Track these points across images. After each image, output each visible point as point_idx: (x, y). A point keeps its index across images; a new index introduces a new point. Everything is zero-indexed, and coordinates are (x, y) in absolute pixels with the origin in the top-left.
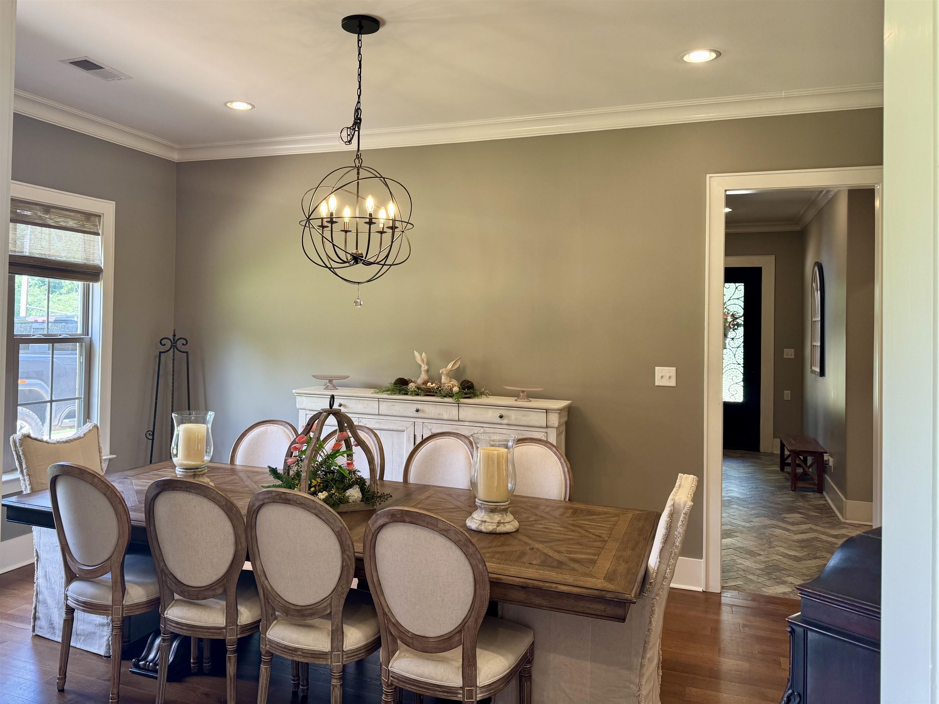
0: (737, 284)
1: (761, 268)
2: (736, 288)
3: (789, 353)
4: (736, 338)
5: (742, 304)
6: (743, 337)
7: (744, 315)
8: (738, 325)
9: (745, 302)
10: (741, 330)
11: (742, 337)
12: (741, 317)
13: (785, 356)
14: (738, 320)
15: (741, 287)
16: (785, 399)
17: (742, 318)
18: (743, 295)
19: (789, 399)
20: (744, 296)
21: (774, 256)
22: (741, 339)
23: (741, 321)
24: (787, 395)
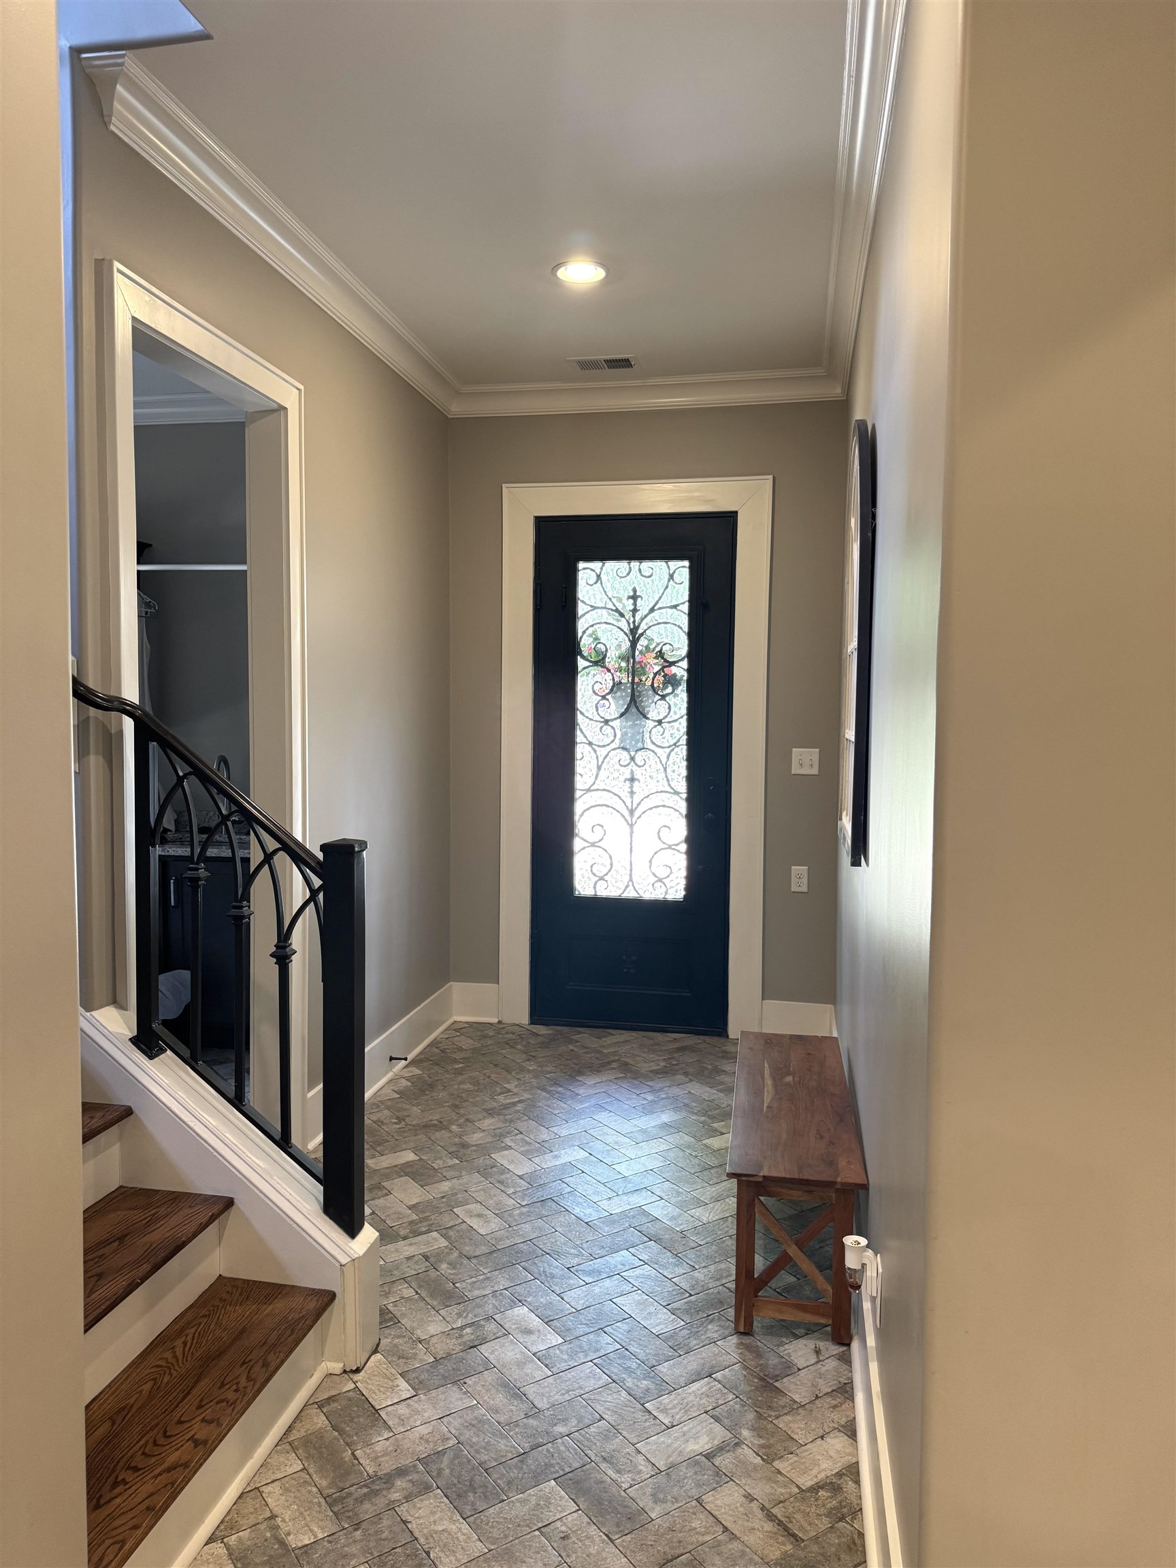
0: (674, 564)
1: (736, 512)
2: (671, 577)
3: (805, 761)
4: (666, 720)
5: (684, 621)
6: (685, 717)
7: (690, 656)
8: (672, 681)
9: (692, 615)
10: (680, 700)
11: (682, 717)
12: (682, 659)
13: (795, 769)
14: (674, 669)
15: (681, 569)
16: (794, 888)
17: (685, 664)
18: (686, 598)
19: (804, 889)
20: (690, 601)
21: (771, 477)
22: (680, 724)
23: (681, 671)
24: (799, 878)
